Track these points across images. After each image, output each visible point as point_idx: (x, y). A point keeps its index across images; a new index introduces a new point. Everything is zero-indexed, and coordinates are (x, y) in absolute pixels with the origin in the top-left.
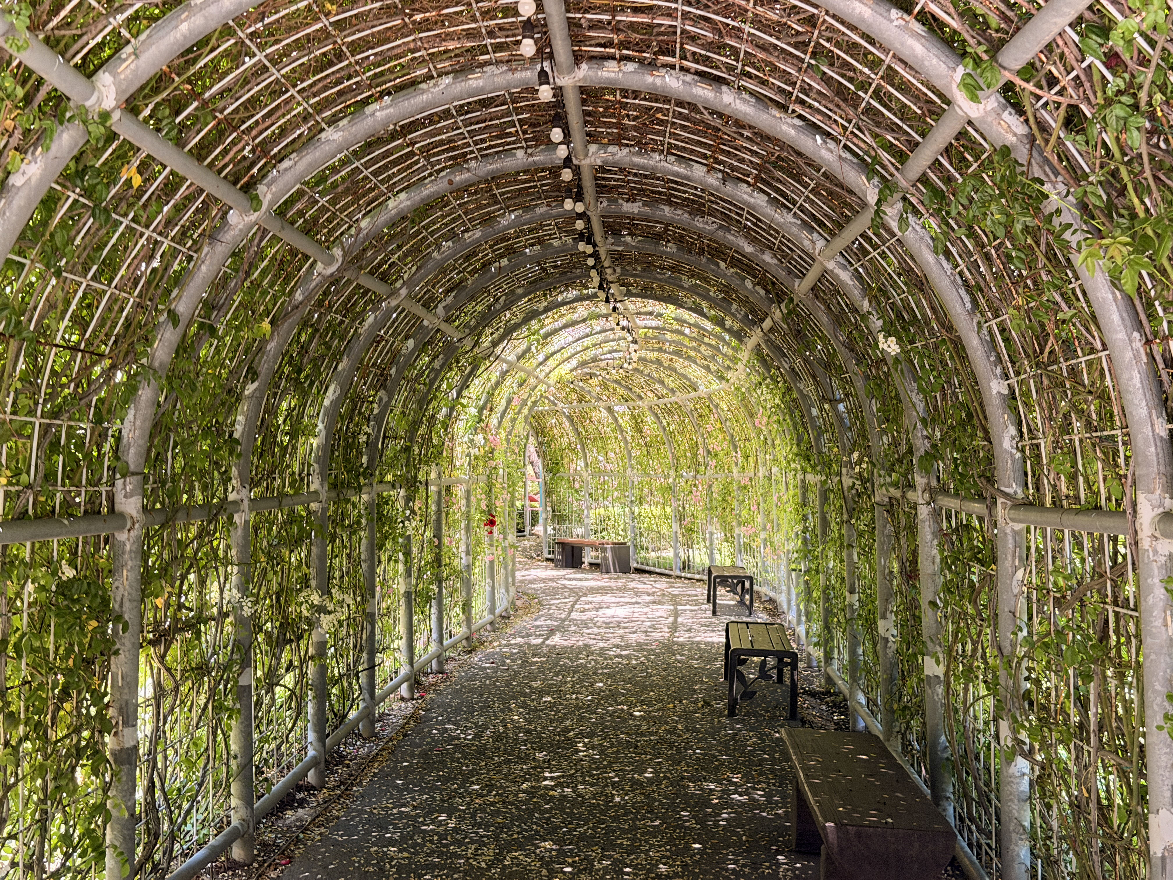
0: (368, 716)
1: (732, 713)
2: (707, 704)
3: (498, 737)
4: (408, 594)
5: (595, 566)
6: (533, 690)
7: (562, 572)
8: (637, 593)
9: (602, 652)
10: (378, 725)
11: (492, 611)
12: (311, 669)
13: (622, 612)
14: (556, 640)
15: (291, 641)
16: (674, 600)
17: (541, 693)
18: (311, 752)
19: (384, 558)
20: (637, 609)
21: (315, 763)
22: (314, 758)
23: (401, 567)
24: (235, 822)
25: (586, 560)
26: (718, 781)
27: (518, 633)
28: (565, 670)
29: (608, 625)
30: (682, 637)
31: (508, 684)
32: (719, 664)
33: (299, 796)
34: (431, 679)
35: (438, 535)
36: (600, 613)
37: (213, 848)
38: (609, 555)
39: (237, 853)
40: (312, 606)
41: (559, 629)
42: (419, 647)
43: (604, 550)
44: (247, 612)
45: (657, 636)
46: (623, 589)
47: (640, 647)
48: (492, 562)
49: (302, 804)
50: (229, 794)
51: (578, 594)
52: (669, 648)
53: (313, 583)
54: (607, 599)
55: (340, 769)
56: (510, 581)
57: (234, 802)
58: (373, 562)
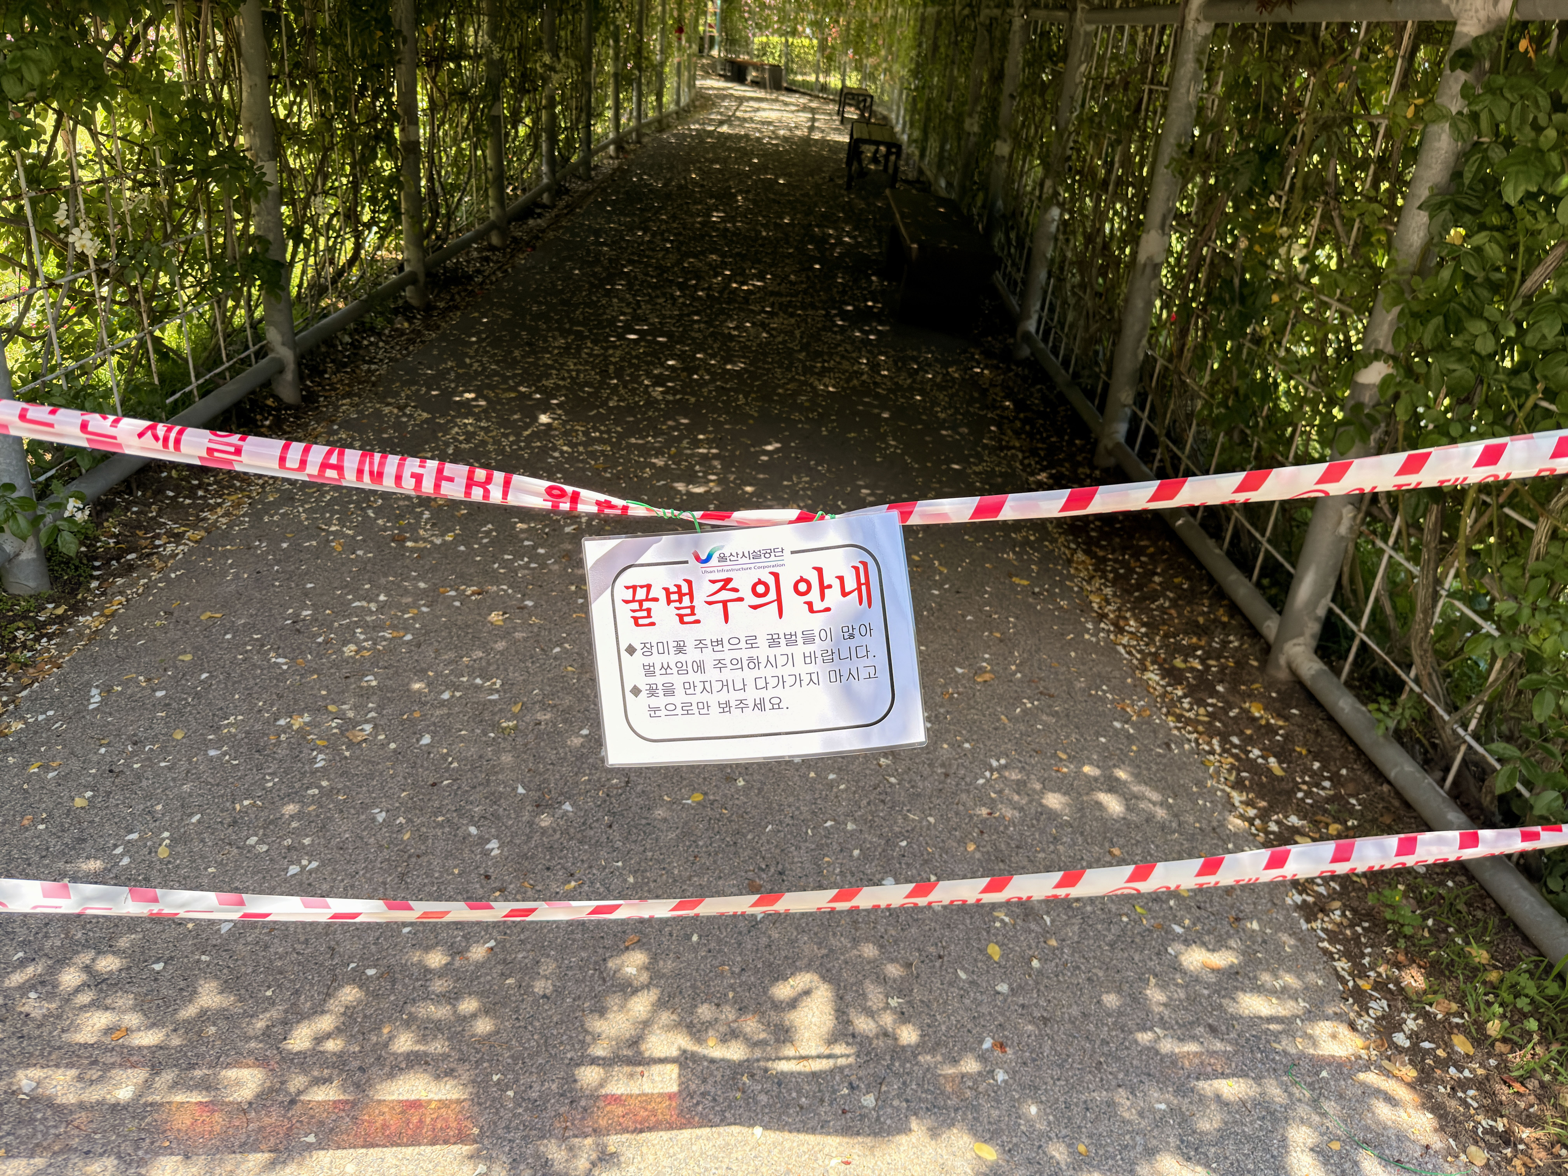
0: (585, 162)
1: (849, 187)
2: (831, 180)
3: (680, 187)
4: (616, 75)
5: (756, 84)
6: (707, 160)
7: (730, 85)
8: (786, 104)
9: (758, 140)
10: (593, 173)
11: (678, 102)
12: (544, 115)
13: (773, 116)
14: (725, 129)
15: (528, 91)
16: (813, 111)
17: (713, 162)
18: (545, 180)
19: (599, 42)
20: (785, 114)
21: (548, 188)
22: (547, 184)
23: (611, 52)
24: (492, 216)
25: (749, 78)
26: (835, 229)
27: (697, 122)
28: (730, 149)
29: (763, 123)
30: (817, 136)
31: (689, 154)
32: (843, 156)
33: (538, 211)
34: (632, 146)
35: (640, 31)
36: (758, 114)
37: (478, 232)
38: (766, 76)
39: (495, 240)
40: (545, 65)
41: (728, 121)
42: (623, 120)
43: (763, 70)
44: (496, 56)
45: (798, 133)
46: (776, 100)
47: (785, 139)
48: (679, 64)
49: (540, 216)
50: (487, 196)
51: (741, 100)
52: (807, 141)
53: (546, 46)
54: (764, 105)
55: (566, 197)
56: (691, 85)
57: (491, 203)
58: (591, 44)
